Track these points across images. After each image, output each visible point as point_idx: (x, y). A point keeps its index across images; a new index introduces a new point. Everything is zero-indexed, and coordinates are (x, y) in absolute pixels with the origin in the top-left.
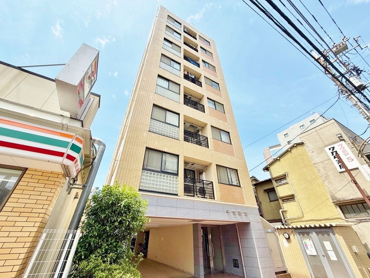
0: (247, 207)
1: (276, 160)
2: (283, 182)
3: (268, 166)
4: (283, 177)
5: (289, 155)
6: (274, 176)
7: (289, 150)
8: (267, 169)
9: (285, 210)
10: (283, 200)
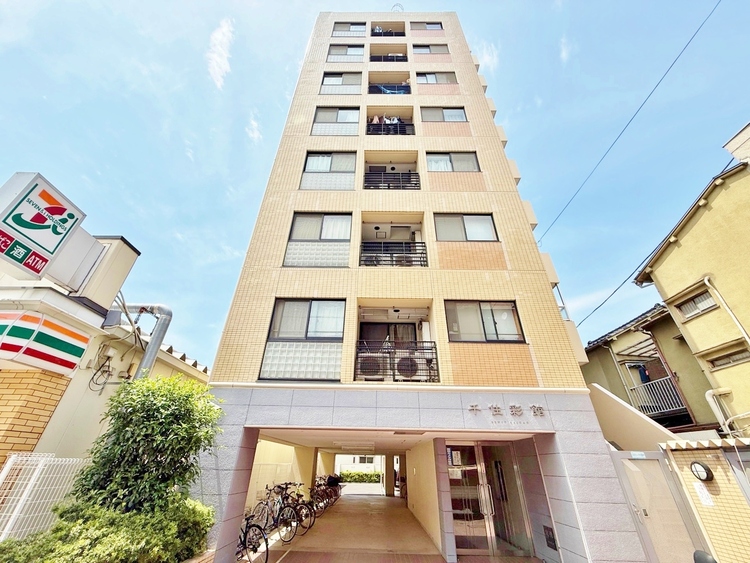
0: (545, 393)
1: (666, 247)
2: (703, 305)
3: (648, 270)
4: (700, 292)
5: (704, 220)
6: (671, 293)
7: (702, 202)
8: (645, 278)
9: (722, 390)
10: (712, 362)
